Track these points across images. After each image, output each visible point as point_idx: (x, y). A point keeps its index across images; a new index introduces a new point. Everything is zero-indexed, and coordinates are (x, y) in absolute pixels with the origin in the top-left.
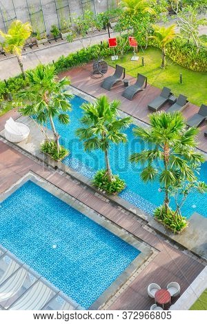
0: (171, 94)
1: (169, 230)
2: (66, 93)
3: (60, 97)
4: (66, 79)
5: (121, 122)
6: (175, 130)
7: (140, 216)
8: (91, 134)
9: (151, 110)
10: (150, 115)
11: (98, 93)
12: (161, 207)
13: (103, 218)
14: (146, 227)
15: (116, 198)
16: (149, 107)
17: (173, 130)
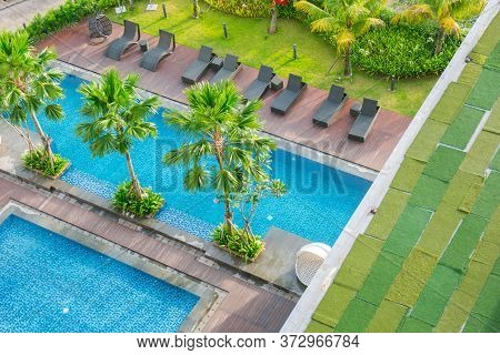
0: (213, 55)
1: (238, 259)
2: (50, 72)
3: (43, 79)
4: (49, 50)
5: (143, 106)
6: (228, 109)
7: (193, 244)
8: (100, 131)
9: (187, 82)
10: (187, 90)
11: (103, 65)
12: (221, 227)
13: (136, 255)
14: (202, 260)
15: (151, 223)
16: (183, 78)
17: (224, 108)
